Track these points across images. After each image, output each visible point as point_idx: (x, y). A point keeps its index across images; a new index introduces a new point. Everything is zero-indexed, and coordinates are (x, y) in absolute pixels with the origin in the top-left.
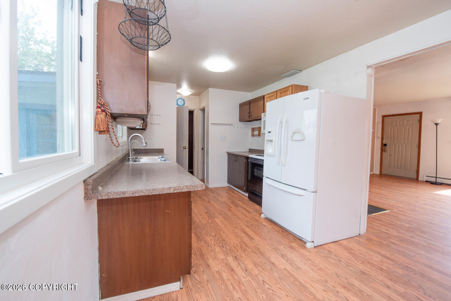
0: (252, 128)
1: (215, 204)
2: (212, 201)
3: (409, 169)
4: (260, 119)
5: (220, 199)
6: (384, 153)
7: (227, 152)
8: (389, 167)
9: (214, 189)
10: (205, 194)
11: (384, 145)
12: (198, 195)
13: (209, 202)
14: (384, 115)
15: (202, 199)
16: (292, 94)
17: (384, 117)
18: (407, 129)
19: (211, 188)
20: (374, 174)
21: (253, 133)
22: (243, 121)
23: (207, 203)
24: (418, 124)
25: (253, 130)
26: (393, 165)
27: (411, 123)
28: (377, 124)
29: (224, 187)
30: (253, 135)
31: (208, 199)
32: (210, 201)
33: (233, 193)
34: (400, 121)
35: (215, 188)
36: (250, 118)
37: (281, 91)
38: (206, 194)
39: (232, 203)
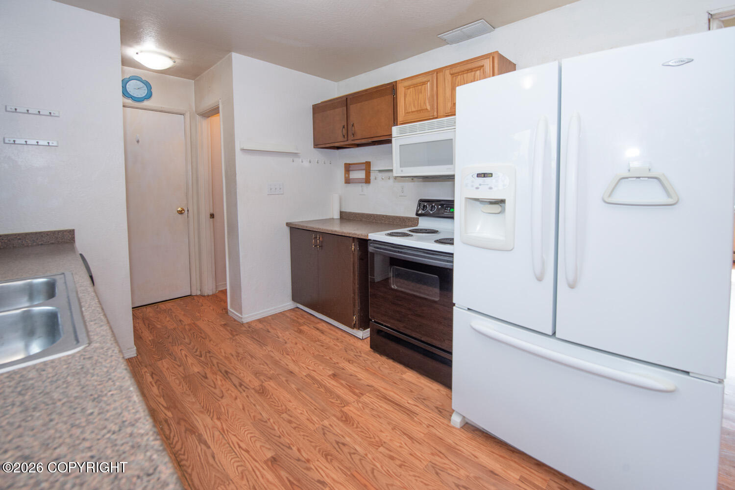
0: (346, 164)
1: (288, 396)
2: (272, 383)
4: (389, 141)
5: (292, 367)
7: (288, 224)
9: (260, 326)
10: (238, 354)
12: (215, 361)
13: (262, 392)
15: (237, 383)
16: (493, 75)
19: (249, 324)
21: (349, 175)
22: (324, 146)
23: (257, 395)
25: (348, 168)
29: (282, 314)
30: (348, 181)
31: (257, 374)
32: (266, 384)
33: (318, 333)
35: (260, 321)
36: (347, 140)
37: (454, 70)
38: (241, 350)
39: (334, 376)
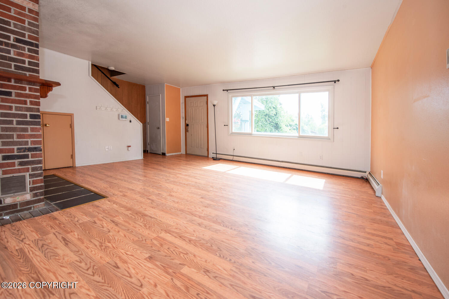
3: (203, 147)
6: (187, 133)
8: (191, 147)
11: (187, 125)
14: (186, 96)
17: (186, 97)
18: (200, 109)
20: (182, 154)
24: (206, 105)
26: (193, 145)
27: (202, 105)
28: (182, 105)
34: (196, 102)
